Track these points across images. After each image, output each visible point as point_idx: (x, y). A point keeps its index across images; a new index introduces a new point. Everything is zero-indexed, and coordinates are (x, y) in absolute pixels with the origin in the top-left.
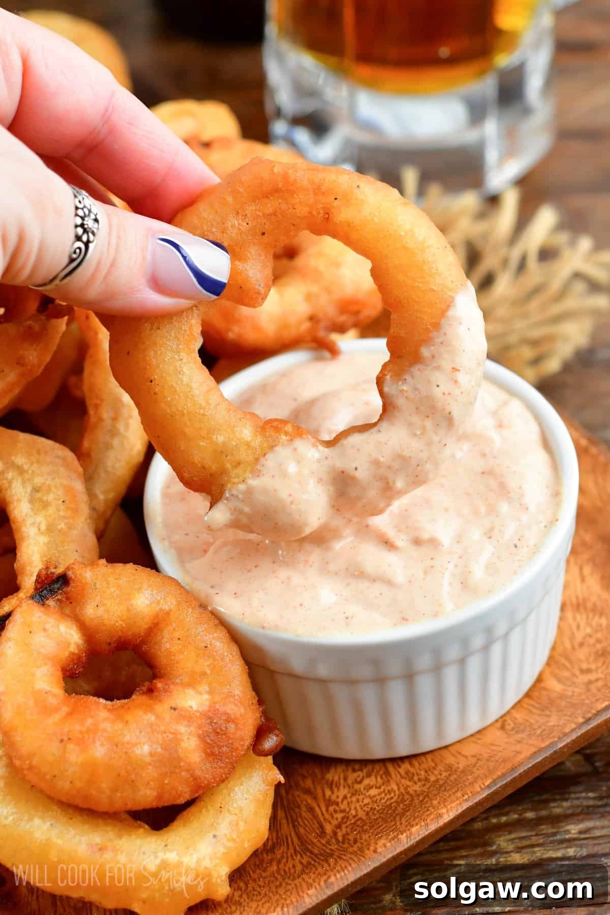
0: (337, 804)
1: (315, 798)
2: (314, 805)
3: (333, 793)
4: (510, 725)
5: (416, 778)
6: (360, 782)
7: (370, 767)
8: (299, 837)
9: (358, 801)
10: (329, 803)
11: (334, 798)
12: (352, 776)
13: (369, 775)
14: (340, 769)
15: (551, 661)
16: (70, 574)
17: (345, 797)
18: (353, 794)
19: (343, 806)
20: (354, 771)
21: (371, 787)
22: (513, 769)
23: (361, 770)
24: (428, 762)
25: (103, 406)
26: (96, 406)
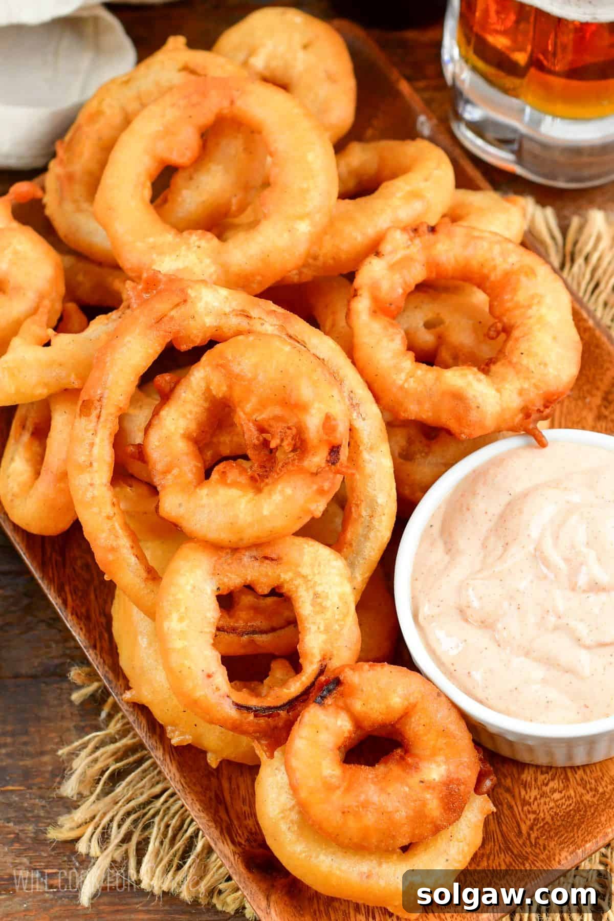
0: (530, 805)
1: (514, 797)
3: (527, 793)
5: (588, 787)
6: (547, 784)
7: (554, 772)
9: (545, 803)
10: (524, 802)
11: (527, 798)
12: (541, 778)
13: (553, 779)
14: (532, 772)
16: (342, 678)
17: (536, 798)
18: (542, 796)
19: (535, 807)
20: (542, 773)
21: (555, 791)
25: (363, 506)
26: (357, 505)
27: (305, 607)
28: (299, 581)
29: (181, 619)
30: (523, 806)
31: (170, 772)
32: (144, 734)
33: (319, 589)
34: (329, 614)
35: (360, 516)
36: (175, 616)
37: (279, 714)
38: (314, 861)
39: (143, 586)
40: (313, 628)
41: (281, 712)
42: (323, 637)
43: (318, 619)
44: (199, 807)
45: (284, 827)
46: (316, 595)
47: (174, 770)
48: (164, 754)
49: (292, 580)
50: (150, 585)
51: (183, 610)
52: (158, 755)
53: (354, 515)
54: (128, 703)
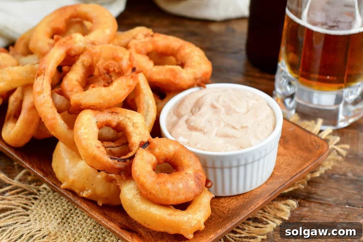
0: (226, 207)
1: (218, 206)
2: (219, 208)
3: (223, 204)
4: (268, 183)
5: (246, 198)
6: (230, 201)
7: (231, 198)
8: (217, 215)
9: (231, 205)
10: (223, 207)
11: (224, 206)
12: (227, 201)
13: (232, 200)
14: (223, 199)
15: (275, 169)
16: (149, 141)
17: (227, 205)
18: (229, 204)
19: (228, 207)
20: (227, 199)
21: (234, 202)
22: (275, 191)
23: (229, 199)
24: (248, 194)
25: (144, 104)
26: (142, 104)
27: (130, 129)
28: (126, 120)
29: (85, 129)
30: (223, 208)
31: (84, 206)
32: (71, 197)
33: (135, 121)
34: (140, 129)
35: (144, 108)
36: (83, 128)
37: (126, 161)
38: (149, 210)
39: (67, 130)
40: (134, 135)
41: (127, 160)
42: (138, 137)
43: (137, 131)
44: (98, 214)
45: (135, 201)
46: (134, 124)
47: (85, 205)
48: (80, 201)
49: (124, 120)
50: (70, 131)
51: (85, 126)
52: (78, 202)
53: (142, 108)
54: (63, 189)
